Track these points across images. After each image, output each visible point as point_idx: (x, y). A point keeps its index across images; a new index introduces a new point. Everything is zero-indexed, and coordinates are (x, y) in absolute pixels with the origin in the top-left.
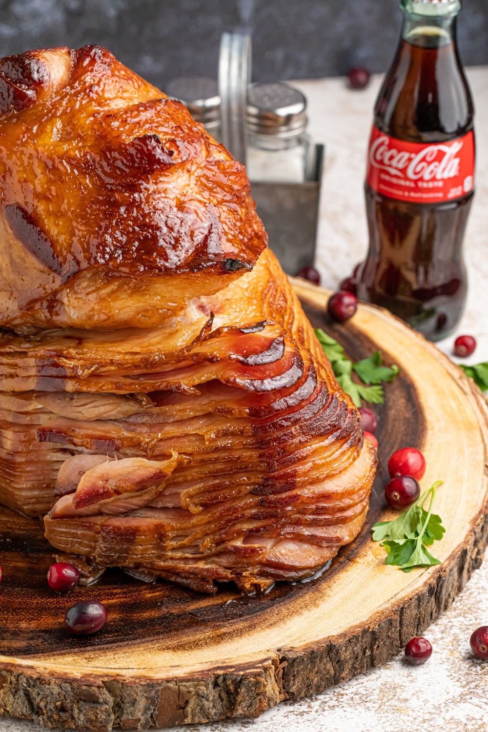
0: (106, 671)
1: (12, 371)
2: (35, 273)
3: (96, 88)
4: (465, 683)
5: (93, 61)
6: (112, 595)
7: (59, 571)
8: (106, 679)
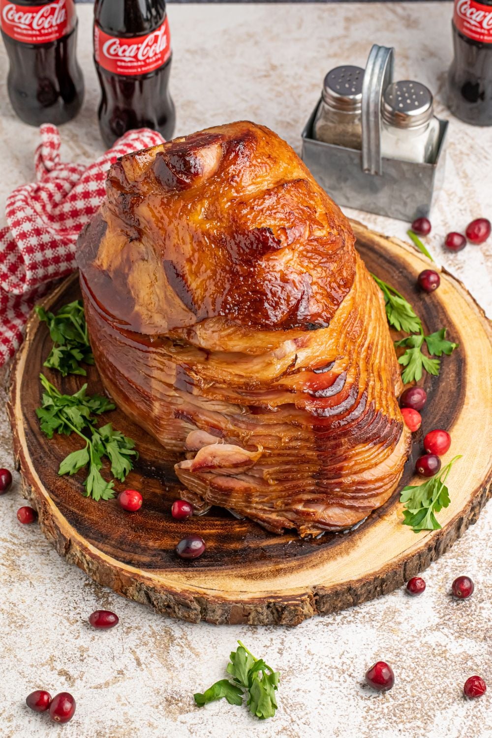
0: (198, 589)
1: (162, 367)
2: (180, 309)
3: (236, 178)
4: (442, 615)
5: (237, 155)
6: (213, 526)
7: (180, 507)
8: (196, 596)
